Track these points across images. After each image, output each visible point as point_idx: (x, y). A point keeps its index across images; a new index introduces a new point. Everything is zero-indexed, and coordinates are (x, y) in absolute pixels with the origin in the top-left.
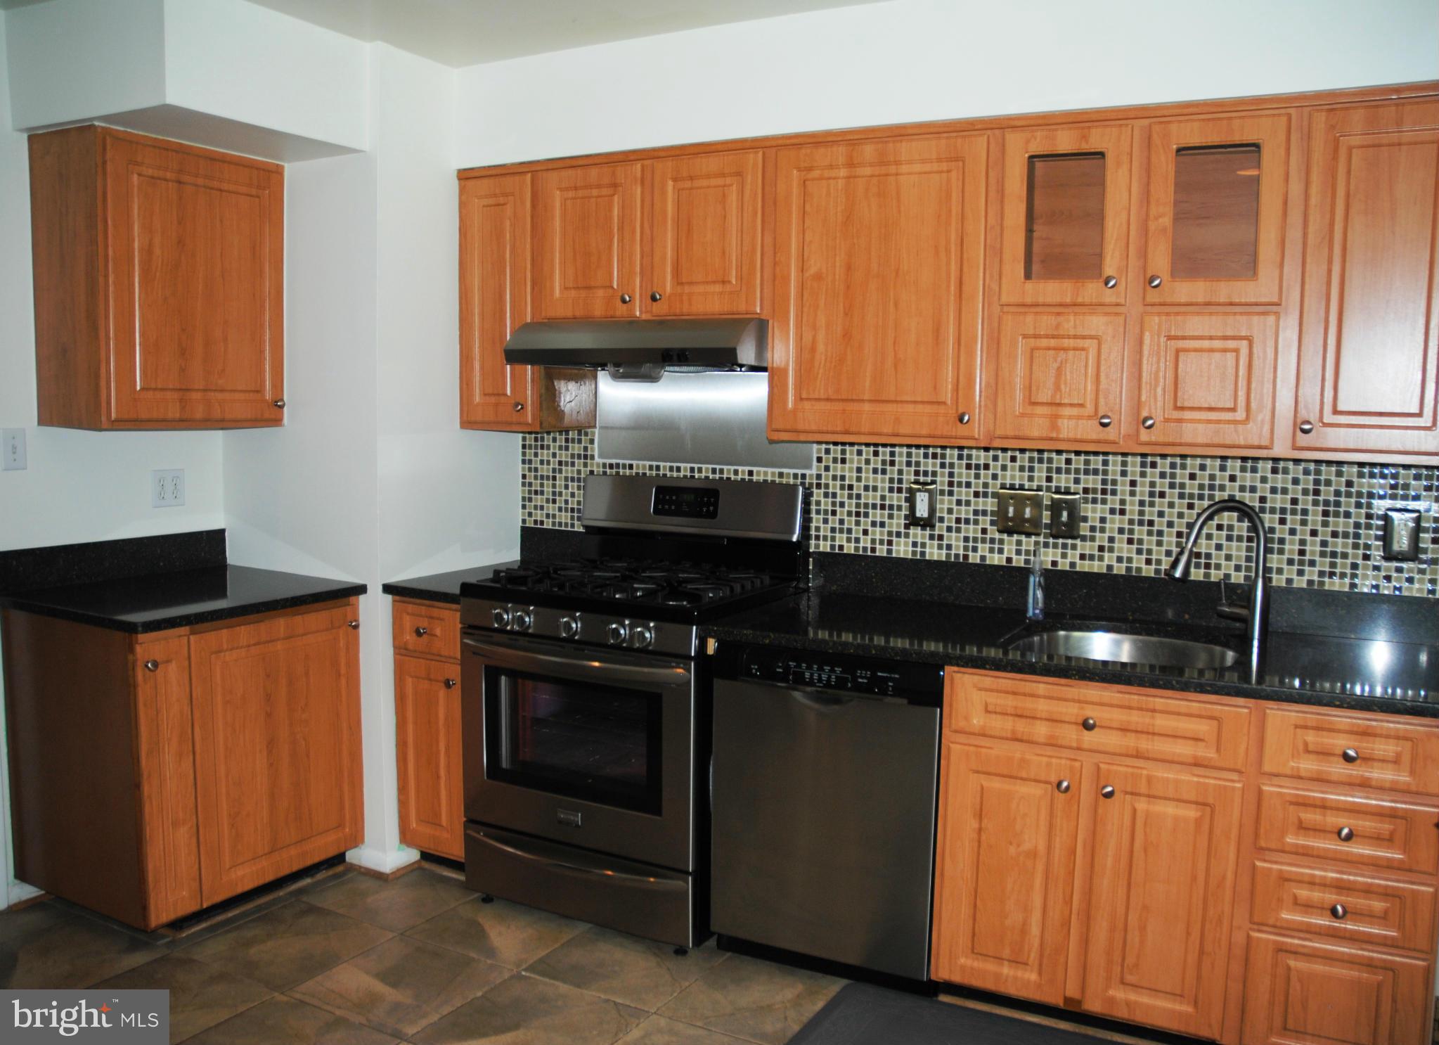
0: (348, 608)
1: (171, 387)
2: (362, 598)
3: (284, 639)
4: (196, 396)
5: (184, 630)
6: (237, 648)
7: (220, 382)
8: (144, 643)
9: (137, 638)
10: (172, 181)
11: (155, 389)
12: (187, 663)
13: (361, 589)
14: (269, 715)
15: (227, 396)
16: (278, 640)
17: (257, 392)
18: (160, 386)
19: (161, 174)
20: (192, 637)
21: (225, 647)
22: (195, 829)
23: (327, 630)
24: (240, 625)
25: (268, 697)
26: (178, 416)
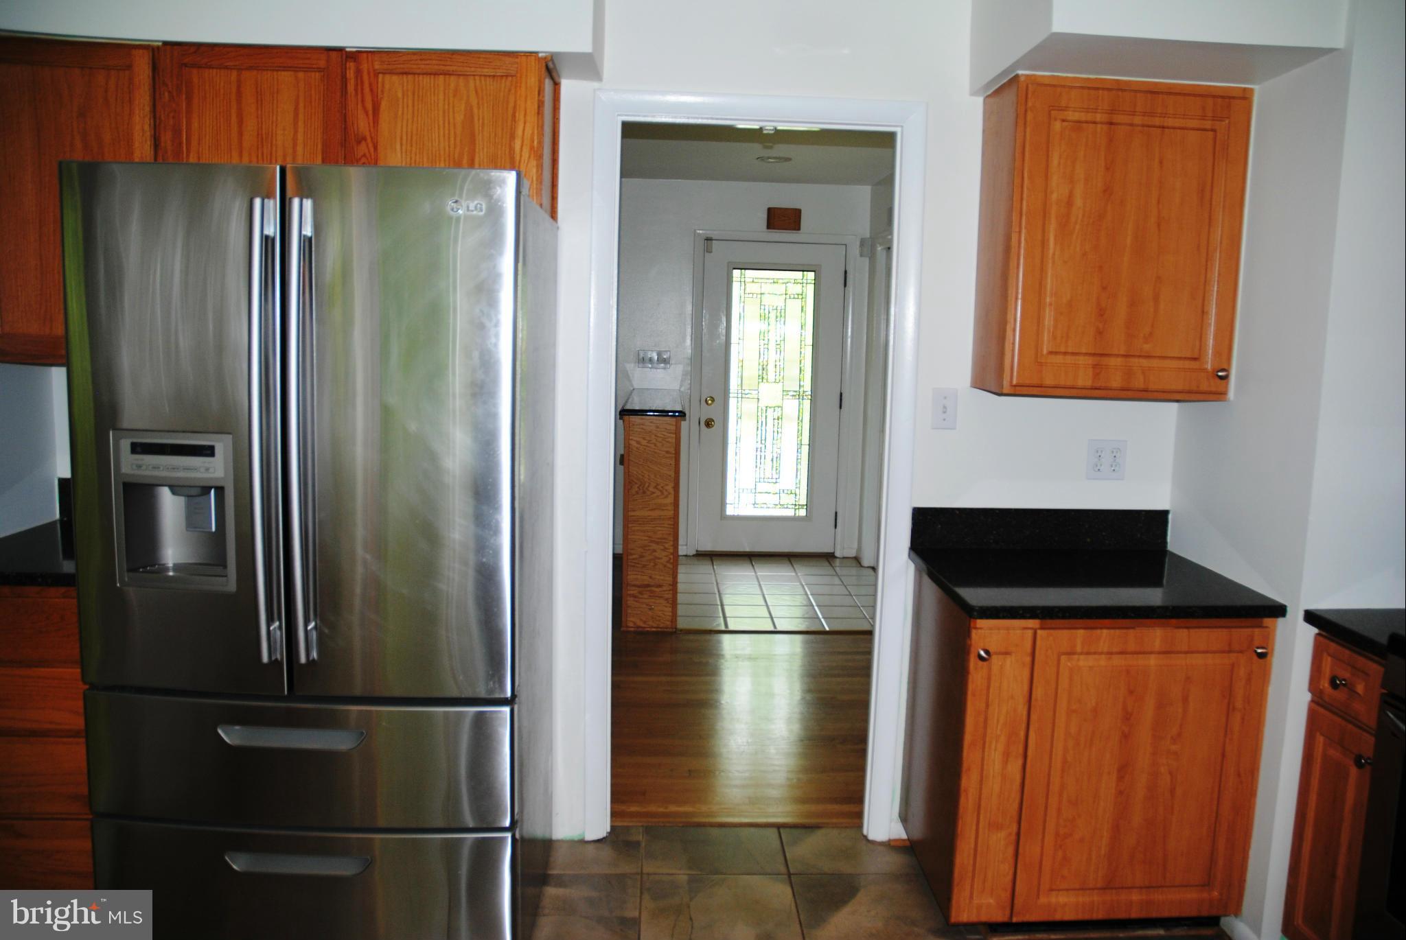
0: (1257, 631)
1: (1084, 351)
2: (1280, 621)
3: (1159, 653)
4: (1113, 362)
5: (1033, 623)
6: (1095, 653)
7: (1147, 347)
8: (981, 628)
9: (975, 623)
10: (1101, 123)
11: (1065, 353)
12: (1028, 659)
13: (1279, 611)
14: (1125, 737)
15: (1155, 363)
16: (1151, 653)
17: (1195, 359)
18: (1070, 350)
19: (1090, 117)
20: (1039, 632)
21: (1079, 649)
22: (1013, 837)
23: (1223, 652)
24: (1101, 628)
25: (1127, 717)
26: (1089, 383)
